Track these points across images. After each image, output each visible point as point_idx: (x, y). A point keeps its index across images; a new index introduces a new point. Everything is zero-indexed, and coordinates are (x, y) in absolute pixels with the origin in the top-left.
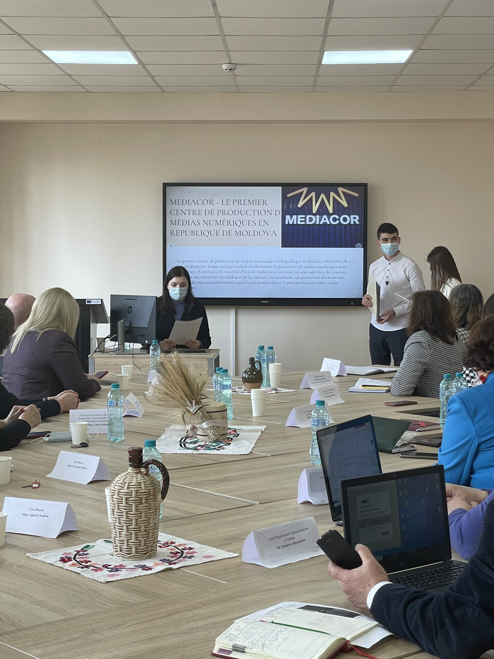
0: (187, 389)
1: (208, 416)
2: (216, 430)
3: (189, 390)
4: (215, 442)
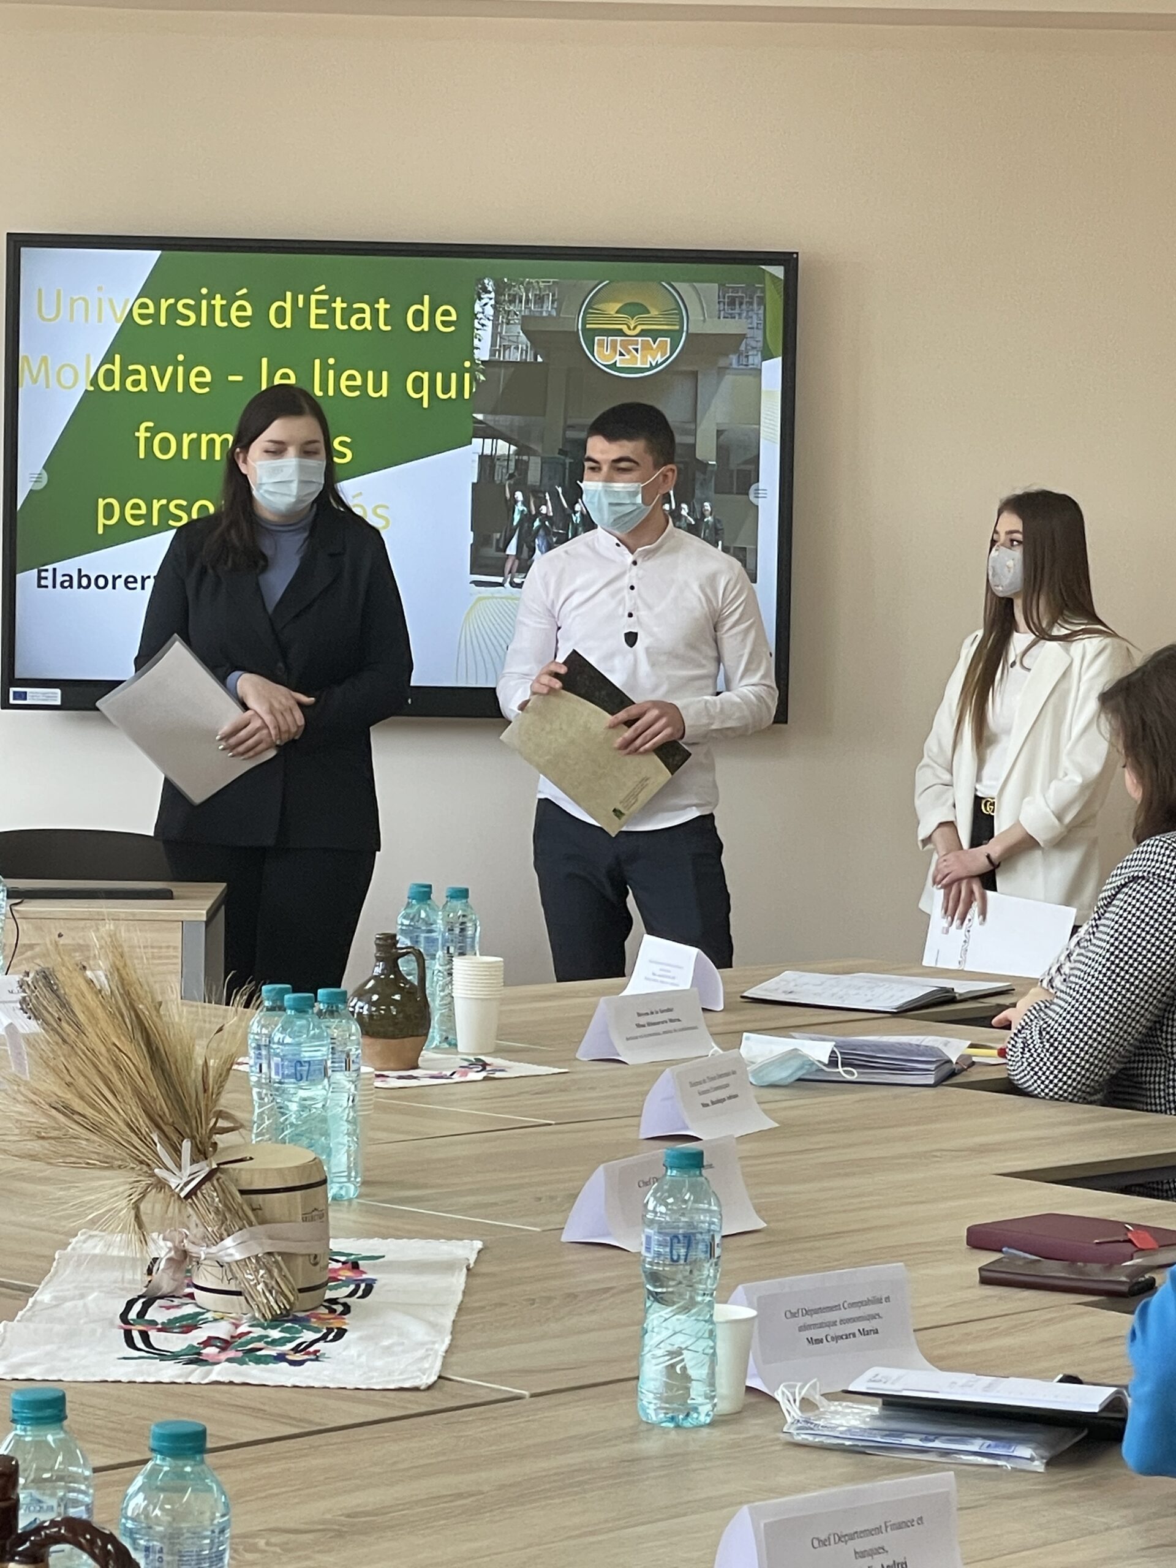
0: (155, 1091)
1: (246, 1208)
2: (280, 1270)
3: (167, 1097)
4: (276, 1321)
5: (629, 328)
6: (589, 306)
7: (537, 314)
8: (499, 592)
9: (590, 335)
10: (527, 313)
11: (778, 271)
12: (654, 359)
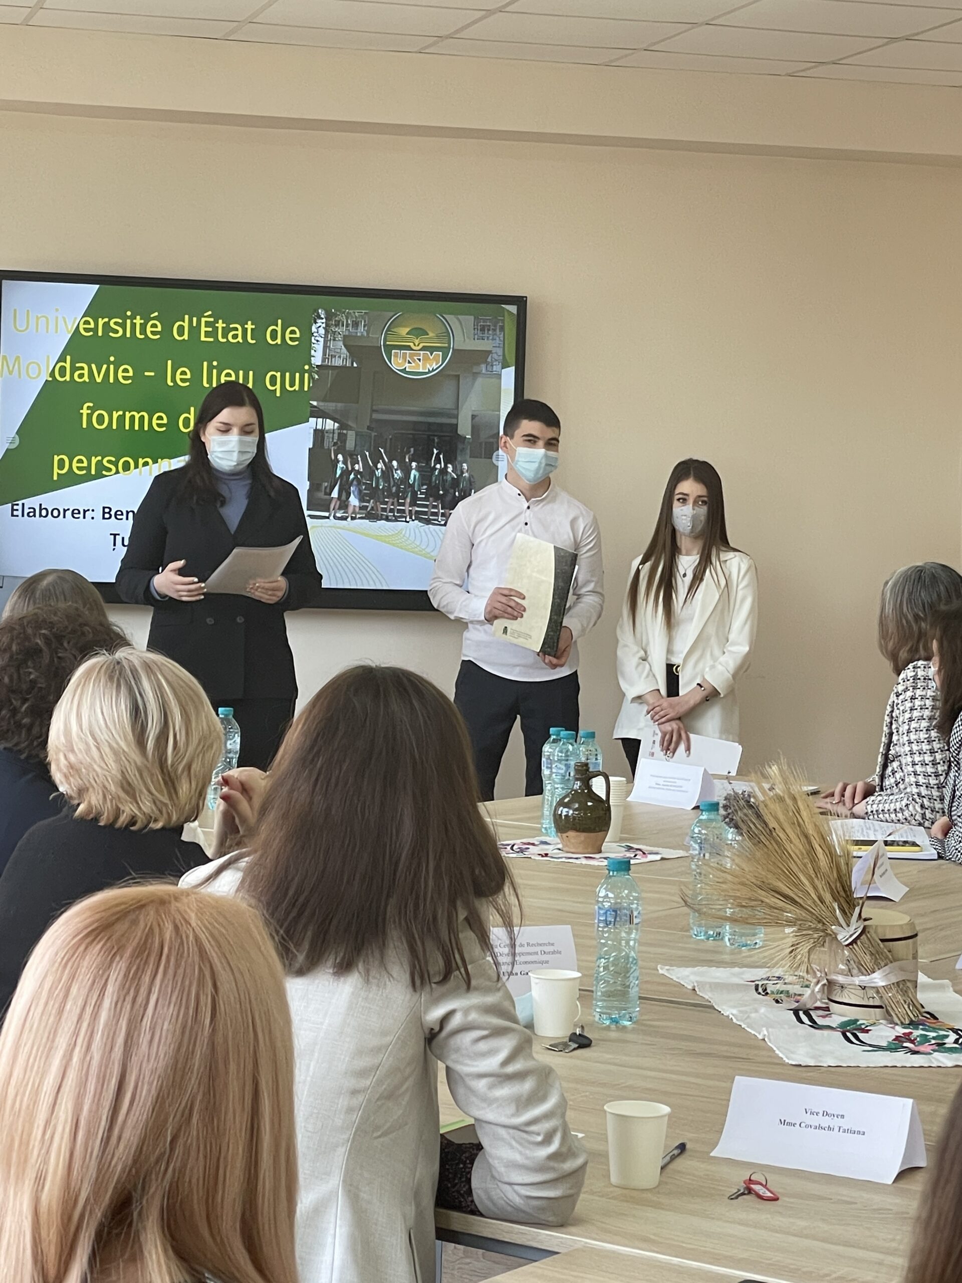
1: (886, 951)
2: (911, 991)
4: (913, 1024)
5: (415, 345)
6: (388, 330)
7: (353, 334)
8: (326, 523)
9: (389, 349)
10: (347, 333)
11: (513, 309)
12: (431, 366)
